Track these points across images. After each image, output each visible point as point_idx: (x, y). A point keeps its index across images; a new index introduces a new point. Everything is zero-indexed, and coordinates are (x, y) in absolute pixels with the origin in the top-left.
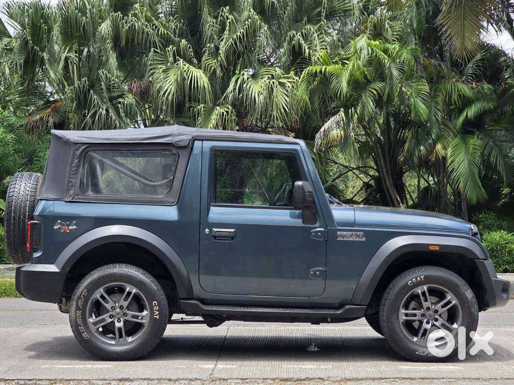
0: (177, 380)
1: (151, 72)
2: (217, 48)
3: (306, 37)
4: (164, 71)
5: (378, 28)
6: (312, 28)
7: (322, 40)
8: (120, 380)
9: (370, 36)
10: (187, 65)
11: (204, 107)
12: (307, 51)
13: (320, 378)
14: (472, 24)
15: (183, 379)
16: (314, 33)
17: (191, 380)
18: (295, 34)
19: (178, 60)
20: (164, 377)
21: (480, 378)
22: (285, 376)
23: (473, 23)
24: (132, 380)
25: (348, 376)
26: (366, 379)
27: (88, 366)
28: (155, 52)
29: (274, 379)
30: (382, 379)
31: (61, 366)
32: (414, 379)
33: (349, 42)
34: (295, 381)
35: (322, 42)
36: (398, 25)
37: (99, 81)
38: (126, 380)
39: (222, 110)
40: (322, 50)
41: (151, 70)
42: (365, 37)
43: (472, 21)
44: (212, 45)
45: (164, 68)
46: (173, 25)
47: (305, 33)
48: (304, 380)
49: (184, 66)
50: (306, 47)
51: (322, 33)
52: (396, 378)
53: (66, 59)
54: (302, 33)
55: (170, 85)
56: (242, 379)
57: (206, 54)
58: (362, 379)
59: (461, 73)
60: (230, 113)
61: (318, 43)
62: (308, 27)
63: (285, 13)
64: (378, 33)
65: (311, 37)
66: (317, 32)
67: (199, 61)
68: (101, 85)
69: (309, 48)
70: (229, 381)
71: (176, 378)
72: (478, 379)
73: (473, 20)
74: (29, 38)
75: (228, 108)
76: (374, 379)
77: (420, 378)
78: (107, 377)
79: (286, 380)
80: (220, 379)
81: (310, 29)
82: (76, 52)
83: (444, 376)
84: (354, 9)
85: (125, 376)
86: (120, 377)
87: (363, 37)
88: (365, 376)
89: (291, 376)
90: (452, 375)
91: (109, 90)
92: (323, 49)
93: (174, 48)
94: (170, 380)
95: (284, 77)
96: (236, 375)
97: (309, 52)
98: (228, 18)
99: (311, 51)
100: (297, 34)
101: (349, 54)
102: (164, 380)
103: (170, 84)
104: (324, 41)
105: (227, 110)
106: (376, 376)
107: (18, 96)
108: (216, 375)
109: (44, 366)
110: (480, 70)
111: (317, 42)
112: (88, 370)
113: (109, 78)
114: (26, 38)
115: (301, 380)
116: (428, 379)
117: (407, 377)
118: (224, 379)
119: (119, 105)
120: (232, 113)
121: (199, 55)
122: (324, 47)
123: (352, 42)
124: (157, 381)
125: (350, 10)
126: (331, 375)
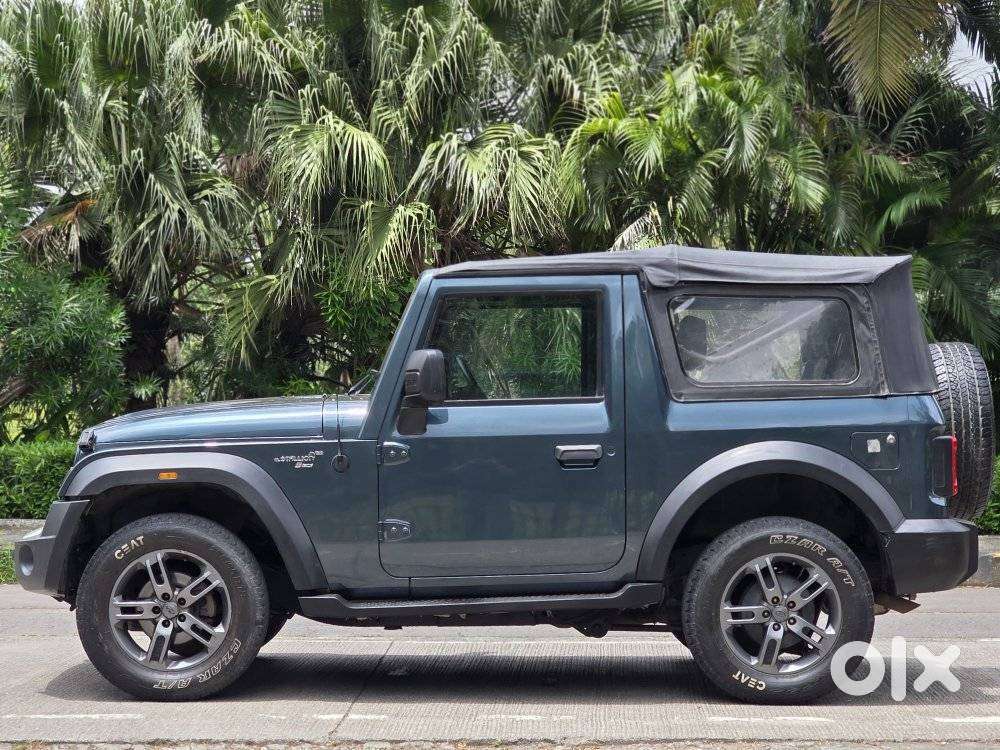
0: (264, 743)
1: (270, 137)
2: (400, 89)
3: (574, 68)
4: (297, 136)
5: (717, 51)
6: (586, 50)
7: (606, 73)
8: (152, 743)
9: (698, 65)
10: (342, 122)
11: (373, 206)
12: (577, 95)
13: (546, 740)
14: (898, 38)
15: (277, 742)
16: (590, 59)
17: (292, 743)
18: (553, 61)
19: (324, 113)
20: (238, 737)
21: (863, 740)
22: (477, 737)
23: (901, 36)
24: (175, 744)
25: (602, 735)
26: (637, 742)
27: (94, 717)
28: (277, 97)
29: (455, 742)
30: (670, 741)
31: (42, 716)
32: (733, 741)
33: (661, 77)
34: (497, 746)
35: (606, 77)
36: (755, 44)
37: (166, 154)
38: (164, 743)
39: (409, 212)
40: (606, 93)
41: (268, 133)
42: (691, 69)
43: (896, 33)
44: (391, 84)
45: (296, 130)
46: (312, 45)
47: (573, 61)
48: (515, 743)
49: (336, 125)
50: (576, 87)
51: (605, 60)
52: (696, 739)
53: (106, 112)
54: (566, 60)
55: (309, 164)
56: (392, 742)
57: (379, 101)
58: (629, 742)
59: (885, 138)
60: (424, 218)
61: (597, 79)
62: (578, 46)
63: (534, 19)
64: (715, 59)
65: (585, 66)
66: (596, 58)
67: (366, 115)
68: (170, 162)
69: (581, 88)
70: (367, 745)
71: (263, 739)
72: (859, 742)
73: (899, 31)
74: (33, 71)
75: (421, 209)
76: (653, 742)
77: (743, 740)
78: (126, 738)
79: (480, 743)
80: (349, 742)
81: (583, 52)
82: (124, 99)
83: (791, 737)
84: (667, 10)
85: (163, 736)
86: (153, 737)
87: (687, 68)
88: (636, 736)
89: (490, 735)
90: (809, 735)
91: (185, 174)
92: (607, 90)
93: (315, 90)
94: (250, 743)
95: (530, 143)
96: (382, 734)
97: (582, 97)
98: (421, 29)
99: (585, 94)
100: (556, 62)
101: (660, 101)
102: (239, 742)
103: (309, 160)
104: (611, 75)
105: (419, 212)
106: (658, 736)
107: (10, 185)
108: (343, 734)
109: (8, 716)
110: (920, 130)
111: (595, 77)
112: (92, 723)
113: (187, 150)
114: (28, 70)
115: (508, 744)
116: (760, 740)
117: (720, 737)
118: (357, 742)
119: (206, 203)
120: (429, 217)
121: (364, 103)
122: (610, 87)
123: (667, 77)
124: (224, 745)
125: (660, 10)
126: (569, 733)
